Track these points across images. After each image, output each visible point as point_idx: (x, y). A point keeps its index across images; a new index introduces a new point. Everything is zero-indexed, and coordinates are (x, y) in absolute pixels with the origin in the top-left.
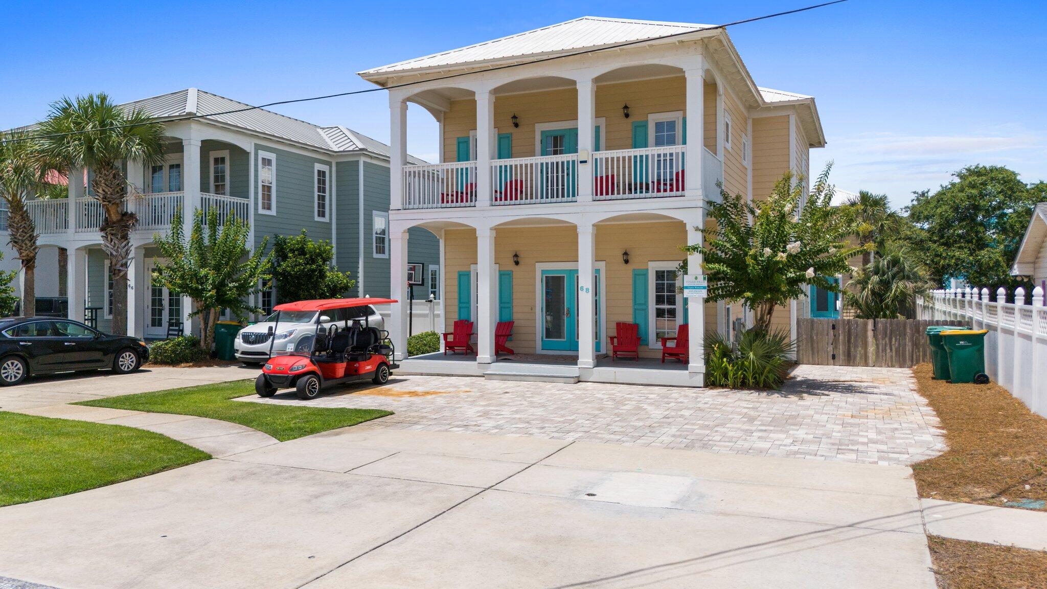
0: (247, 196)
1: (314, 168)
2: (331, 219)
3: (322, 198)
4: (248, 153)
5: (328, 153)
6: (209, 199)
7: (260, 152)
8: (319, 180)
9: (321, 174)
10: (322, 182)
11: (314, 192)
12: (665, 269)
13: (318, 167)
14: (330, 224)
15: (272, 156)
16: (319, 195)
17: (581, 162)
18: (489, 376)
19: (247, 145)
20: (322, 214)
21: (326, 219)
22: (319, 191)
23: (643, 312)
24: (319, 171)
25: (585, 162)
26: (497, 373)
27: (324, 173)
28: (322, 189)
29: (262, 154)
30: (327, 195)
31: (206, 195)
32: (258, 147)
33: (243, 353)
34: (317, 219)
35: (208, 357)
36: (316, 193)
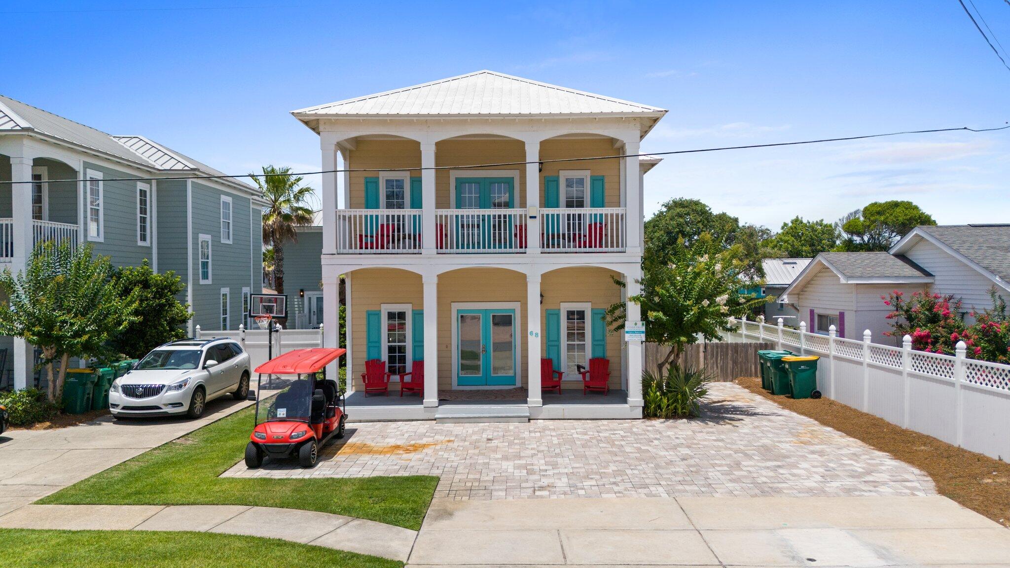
0: (75, 222)
1: (136, 187)
2: (151, 243)
3: (143, 220)
4: (77, 172)
5: (150, 170)
6: (40, 226)
7: (88, 171)
8: (141, 200)
9: (143, 193)
10: (143, 202)
11: (136, 214)
12: (575, 310)
13: (140, 186)
14: (150, 248)
15: (99, 175)
16: (141, 217)
17: (531, 217)
18: (442, 420)
19: (75, 162)
20: (143, 238)
21: (147, 244)
22: (141, 213)
23: (556, 347)
24: (141, 190)
25: (535, 217)
26: (450, 416)
27: (145, 192)
28: (143, 211)
29: (92, 173)
30: (148, 216)
31: (39, 223)
32: (87, 165)
33: (124, 408)
34: (140, 243)
35: (59, 413)
36: (139, 215)
